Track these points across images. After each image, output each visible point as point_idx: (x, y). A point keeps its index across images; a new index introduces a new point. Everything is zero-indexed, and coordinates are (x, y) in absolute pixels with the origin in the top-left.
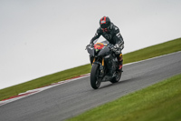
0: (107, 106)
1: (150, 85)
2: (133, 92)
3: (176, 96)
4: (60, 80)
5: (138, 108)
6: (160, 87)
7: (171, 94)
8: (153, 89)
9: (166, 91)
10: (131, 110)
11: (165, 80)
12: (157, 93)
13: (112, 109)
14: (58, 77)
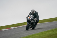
0: (35, 35)
1: (49, 30)
2: (43, 31)
3: (56, 34)
4: (22, 25)
5: (44, 36)
6: (51, 31)
7: (54, 33)
8: (49, 31)
9: (53, 32)
10: (42, 37)
11: (53, 29)
12: (50, 33)
13: (36, 36)
14: (21, 24)
